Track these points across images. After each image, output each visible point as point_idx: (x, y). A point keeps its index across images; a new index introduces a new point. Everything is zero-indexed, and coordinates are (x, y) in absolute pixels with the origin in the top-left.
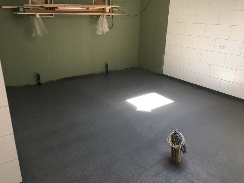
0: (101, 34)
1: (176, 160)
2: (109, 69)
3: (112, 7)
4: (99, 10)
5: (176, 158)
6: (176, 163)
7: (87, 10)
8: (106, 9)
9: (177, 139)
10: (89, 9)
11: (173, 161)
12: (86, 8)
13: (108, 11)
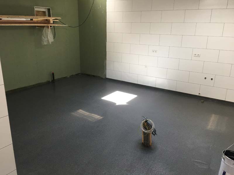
0: (46, 44)
1: (148, 144)
2: (56, 78)
3: (55, 18)
4: (43, 22)
5: (148, 141)
6: (148, 146)
7: (31, 21)
8: (50, 21)
9: (148, 125)
10: (34, 20)
11: (145, 145)
12: (30, 20)
13: (52, 22)
